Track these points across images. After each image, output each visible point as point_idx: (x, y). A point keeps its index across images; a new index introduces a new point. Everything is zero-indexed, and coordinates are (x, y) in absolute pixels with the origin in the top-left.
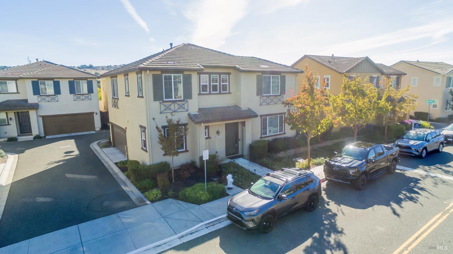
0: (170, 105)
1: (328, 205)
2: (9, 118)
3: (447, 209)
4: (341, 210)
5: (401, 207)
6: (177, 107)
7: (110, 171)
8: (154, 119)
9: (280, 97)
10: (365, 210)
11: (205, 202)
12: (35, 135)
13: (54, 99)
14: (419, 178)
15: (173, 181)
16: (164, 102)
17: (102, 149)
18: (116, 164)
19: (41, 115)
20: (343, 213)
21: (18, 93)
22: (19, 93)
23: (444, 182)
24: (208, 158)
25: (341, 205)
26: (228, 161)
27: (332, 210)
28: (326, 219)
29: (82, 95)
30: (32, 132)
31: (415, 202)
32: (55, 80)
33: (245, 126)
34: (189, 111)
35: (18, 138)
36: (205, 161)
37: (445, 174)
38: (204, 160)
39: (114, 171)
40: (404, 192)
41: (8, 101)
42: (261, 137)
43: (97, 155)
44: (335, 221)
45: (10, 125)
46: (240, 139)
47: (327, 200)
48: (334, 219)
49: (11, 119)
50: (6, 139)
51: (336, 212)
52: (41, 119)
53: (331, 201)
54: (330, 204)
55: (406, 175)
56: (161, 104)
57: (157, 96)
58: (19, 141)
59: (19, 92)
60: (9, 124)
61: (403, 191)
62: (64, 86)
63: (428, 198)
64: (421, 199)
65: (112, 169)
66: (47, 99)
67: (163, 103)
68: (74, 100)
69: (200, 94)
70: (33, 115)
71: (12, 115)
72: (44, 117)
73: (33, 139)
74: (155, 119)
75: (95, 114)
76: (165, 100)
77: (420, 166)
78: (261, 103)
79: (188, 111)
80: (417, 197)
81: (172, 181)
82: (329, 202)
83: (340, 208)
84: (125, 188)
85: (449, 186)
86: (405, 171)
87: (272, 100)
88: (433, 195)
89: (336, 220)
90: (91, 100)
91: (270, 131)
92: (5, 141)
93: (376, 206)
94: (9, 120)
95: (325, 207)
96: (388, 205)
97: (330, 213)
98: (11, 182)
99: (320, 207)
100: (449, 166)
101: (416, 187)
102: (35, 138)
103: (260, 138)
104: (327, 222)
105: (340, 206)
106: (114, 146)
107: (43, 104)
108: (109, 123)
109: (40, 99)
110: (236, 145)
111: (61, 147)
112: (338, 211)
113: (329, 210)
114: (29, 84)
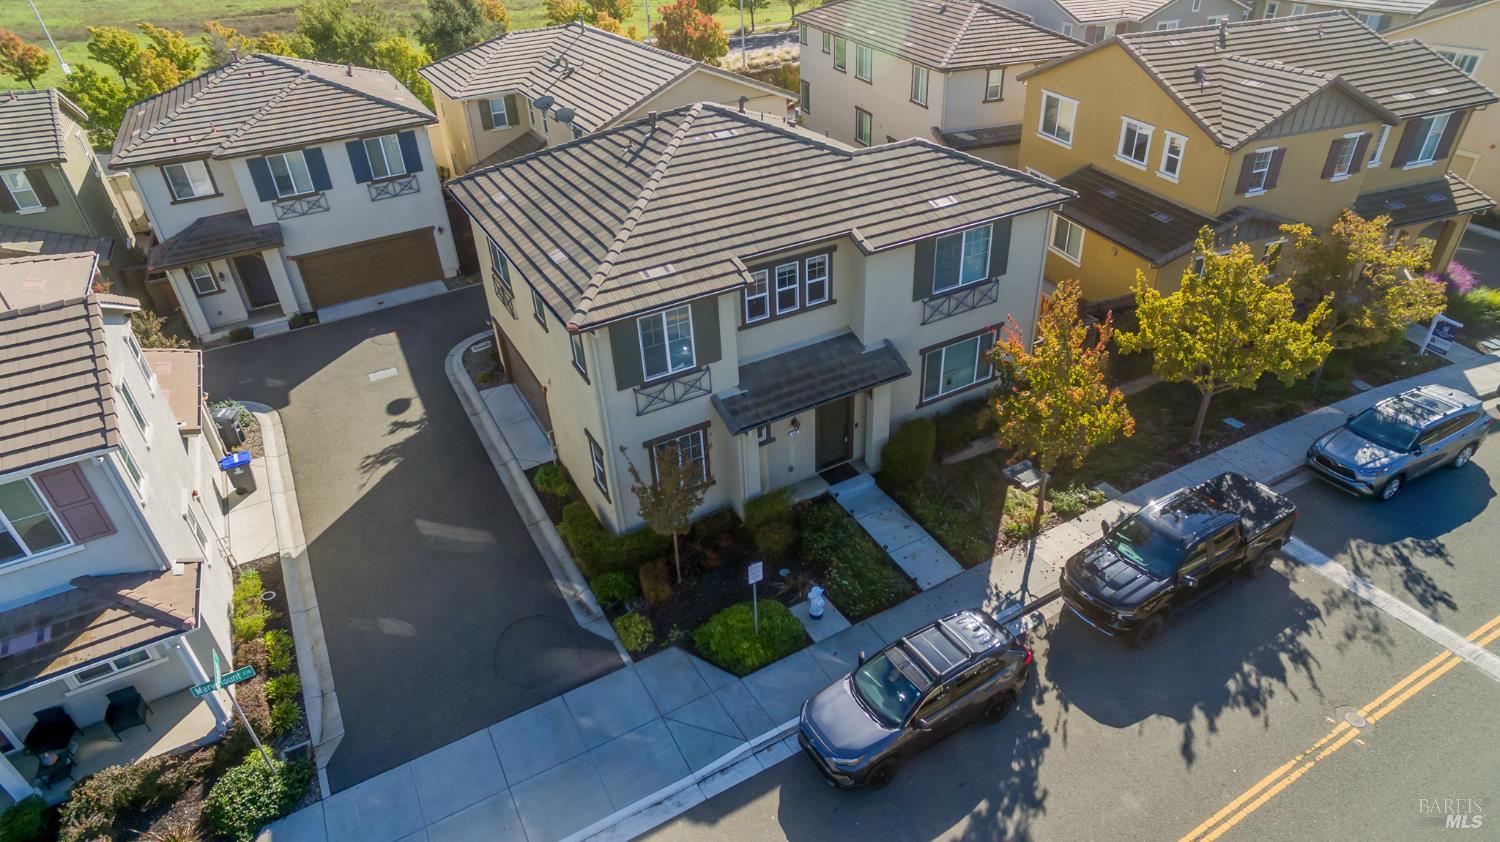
0: (662, 391)
1: (1041, 702)
2: (217, 275)
3: (1317, 745)
4: (1065, 723)
5: (1212, 728)
6: (680, 389)
7: (520, 508)
8: (622, 449)
9: (989, 286)
10: (1121, 730)
11: (754, 669)
12: (292, 315)
13: (316, 204)
14: (1318, 601)
15: (680, 581)
16: (645, 386)
17: (484, 393)
18: (530, 474)
19: (293, 255)
20: (1065, 736)
21: (218, 194)
22: (222, 195)
23: (1377, 629)
24: (761, 578)
25: (1072, 707)
26: (821, 489)
27: (1043, 723)
28: (1017, 759)
29: (391, 180)
30: (278, 301)
31: (1255, 713)
32: (307, 148)
33: (871, 398)
34: (714, 391)
35: (251, 326)
36: (754, 586)
37: (1400, 587)
38: (751, 582)
39: (529, 512)
40: (1247, 667)
41: (200, 221)
42: (921, 405)
43: (473, 419)
44: (1038, 764)
45: (224, 291)
46: (856, 425)
47: (1043, 680)
48: (1037, 758)
49: (222, 275)
50: (226, 333)
51: (1051, 732)
52: (294, 267)
53: (1050, 685)
54: (1046, 697)
55: (1292, 586)
56: (638, 395)
57: (627, 375)
58: (258, 336)
59: (220, 192)
60: (222, 291)
61: (1248, 660)
62: (338, 161)
63: (1296, 698)
64: (1279, 698)
65: (523, 502)
66: (297, 206)
67: (643, 391)
68: (373, 200)
69: (743, 327)
70: (272, 260)
71: (221, 266)
72: (303, 261)
73: (287, 329)
74: (626, 449)
75: (436, 233)
76: (646, 380)
77: (1353, 544)
78: (926, 318)
79: (710, 392)
80: (1271, 693)
81: (677, 580)
82: (1046, 689)
83: (1064, 716)
84: (566, 590)
85: (1379, 649)
86: (1298, 563)
87: (960, 303)
88: (1315, 687)
89: (1040, 759)
90: (418, 191)
91: (949, 382)
92: (224, 339)
93: (1153, 717)
94: (219, 280)
95: (1031, 710)
96: (1184, 717)
97: (1035, 734)
98: (305, 547)
99: (1018, 708)
100: (1439, 551)
101: (1291, 647)
102: (293, 324)
103: (918, 407)
104: (1019, 764)
105: (1067, 709)
106: (511, 380)
107: (291, 224)
108: (490, 320)
109: (280, 212)
110: (846, 440)
111: (373, 377)
112: (1056, 730)
113: (1036, 722)
114: (242, 173)
